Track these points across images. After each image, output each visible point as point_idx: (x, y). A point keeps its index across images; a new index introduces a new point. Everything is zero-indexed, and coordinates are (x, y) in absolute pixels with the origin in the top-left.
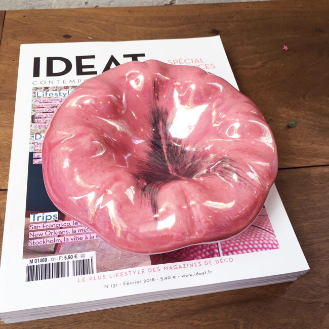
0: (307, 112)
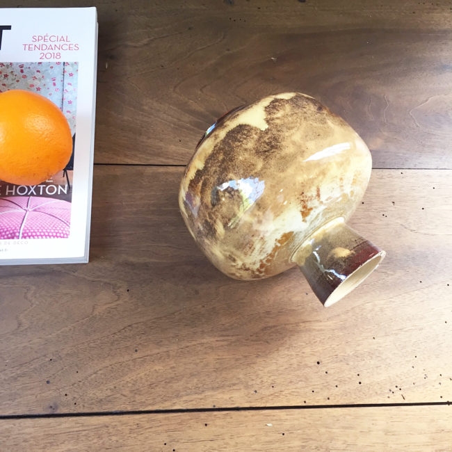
0: (171, 106)
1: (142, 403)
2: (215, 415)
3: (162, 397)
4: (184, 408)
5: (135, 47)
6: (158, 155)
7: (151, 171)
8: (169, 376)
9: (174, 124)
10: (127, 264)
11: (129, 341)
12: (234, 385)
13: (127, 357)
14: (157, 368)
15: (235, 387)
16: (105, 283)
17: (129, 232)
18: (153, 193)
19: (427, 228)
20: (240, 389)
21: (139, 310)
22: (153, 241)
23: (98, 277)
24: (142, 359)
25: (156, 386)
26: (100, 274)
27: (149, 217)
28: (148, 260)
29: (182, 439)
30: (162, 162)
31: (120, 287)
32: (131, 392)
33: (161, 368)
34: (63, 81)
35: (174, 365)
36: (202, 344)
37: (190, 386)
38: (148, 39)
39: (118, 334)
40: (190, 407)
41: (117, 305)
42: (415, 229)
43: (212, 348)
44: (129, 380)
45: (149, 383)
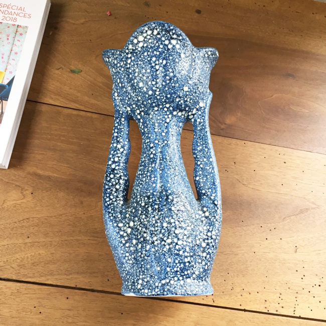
0: (91, 69)
1: (24, 275)
2: (75, 292)
3: (40, 273)
4: (54, 284)
5: (74, 24)
6: (75, 102)
7: (67, 112)
8: (48, 259)
9: (91, 82)
10: (35, 174)
11: (25, 229)
12: (94, 273)
13: (21, 241)
14: (41, 252)
15: (95, 275)
16: (16, 186)
17: (42, 152)
18: (65, 127)
19: (255, 185)
20: (98, 277)
21: (37, 208)
22: (58, 161)
23: (13, 180)
24: (31, 244)
25: (38, 265)
26: (14, 178)
27: (59, 144)
28: (51, 174)
29: (48, 306)
30: (76, 107)
31: (27, 190)
32: (19, 266)
33: (44, 252)
34: (14, 38)
35: (54, 252)
36: (77, 240)
37: (62, 268)
38: (84, 20)
39: (18, 223)
40: (59, 284)
41: (22, 203)
42: (246, 184)
43: (84, 244)
44: (18, 257)
45: (33, 262)
